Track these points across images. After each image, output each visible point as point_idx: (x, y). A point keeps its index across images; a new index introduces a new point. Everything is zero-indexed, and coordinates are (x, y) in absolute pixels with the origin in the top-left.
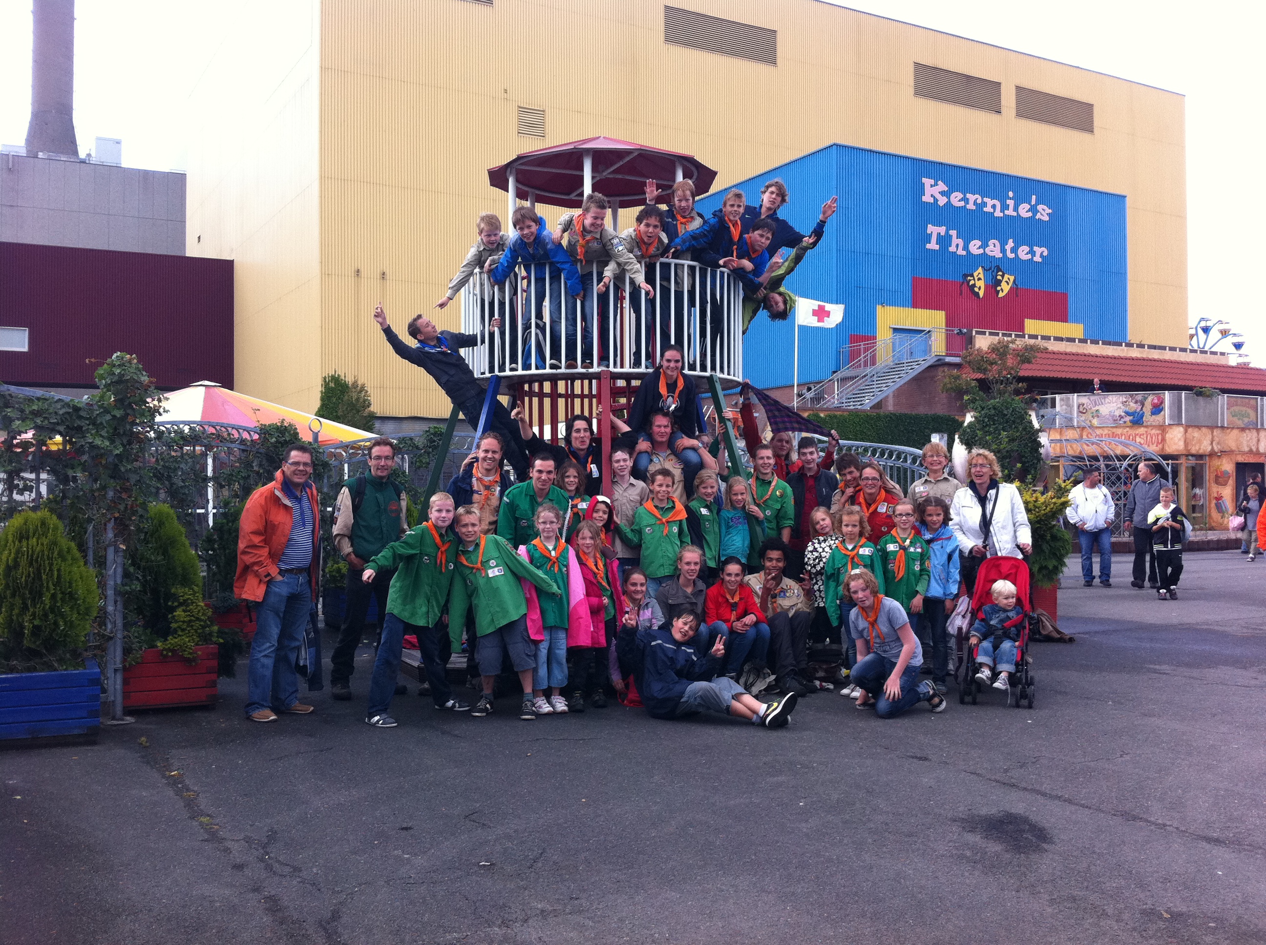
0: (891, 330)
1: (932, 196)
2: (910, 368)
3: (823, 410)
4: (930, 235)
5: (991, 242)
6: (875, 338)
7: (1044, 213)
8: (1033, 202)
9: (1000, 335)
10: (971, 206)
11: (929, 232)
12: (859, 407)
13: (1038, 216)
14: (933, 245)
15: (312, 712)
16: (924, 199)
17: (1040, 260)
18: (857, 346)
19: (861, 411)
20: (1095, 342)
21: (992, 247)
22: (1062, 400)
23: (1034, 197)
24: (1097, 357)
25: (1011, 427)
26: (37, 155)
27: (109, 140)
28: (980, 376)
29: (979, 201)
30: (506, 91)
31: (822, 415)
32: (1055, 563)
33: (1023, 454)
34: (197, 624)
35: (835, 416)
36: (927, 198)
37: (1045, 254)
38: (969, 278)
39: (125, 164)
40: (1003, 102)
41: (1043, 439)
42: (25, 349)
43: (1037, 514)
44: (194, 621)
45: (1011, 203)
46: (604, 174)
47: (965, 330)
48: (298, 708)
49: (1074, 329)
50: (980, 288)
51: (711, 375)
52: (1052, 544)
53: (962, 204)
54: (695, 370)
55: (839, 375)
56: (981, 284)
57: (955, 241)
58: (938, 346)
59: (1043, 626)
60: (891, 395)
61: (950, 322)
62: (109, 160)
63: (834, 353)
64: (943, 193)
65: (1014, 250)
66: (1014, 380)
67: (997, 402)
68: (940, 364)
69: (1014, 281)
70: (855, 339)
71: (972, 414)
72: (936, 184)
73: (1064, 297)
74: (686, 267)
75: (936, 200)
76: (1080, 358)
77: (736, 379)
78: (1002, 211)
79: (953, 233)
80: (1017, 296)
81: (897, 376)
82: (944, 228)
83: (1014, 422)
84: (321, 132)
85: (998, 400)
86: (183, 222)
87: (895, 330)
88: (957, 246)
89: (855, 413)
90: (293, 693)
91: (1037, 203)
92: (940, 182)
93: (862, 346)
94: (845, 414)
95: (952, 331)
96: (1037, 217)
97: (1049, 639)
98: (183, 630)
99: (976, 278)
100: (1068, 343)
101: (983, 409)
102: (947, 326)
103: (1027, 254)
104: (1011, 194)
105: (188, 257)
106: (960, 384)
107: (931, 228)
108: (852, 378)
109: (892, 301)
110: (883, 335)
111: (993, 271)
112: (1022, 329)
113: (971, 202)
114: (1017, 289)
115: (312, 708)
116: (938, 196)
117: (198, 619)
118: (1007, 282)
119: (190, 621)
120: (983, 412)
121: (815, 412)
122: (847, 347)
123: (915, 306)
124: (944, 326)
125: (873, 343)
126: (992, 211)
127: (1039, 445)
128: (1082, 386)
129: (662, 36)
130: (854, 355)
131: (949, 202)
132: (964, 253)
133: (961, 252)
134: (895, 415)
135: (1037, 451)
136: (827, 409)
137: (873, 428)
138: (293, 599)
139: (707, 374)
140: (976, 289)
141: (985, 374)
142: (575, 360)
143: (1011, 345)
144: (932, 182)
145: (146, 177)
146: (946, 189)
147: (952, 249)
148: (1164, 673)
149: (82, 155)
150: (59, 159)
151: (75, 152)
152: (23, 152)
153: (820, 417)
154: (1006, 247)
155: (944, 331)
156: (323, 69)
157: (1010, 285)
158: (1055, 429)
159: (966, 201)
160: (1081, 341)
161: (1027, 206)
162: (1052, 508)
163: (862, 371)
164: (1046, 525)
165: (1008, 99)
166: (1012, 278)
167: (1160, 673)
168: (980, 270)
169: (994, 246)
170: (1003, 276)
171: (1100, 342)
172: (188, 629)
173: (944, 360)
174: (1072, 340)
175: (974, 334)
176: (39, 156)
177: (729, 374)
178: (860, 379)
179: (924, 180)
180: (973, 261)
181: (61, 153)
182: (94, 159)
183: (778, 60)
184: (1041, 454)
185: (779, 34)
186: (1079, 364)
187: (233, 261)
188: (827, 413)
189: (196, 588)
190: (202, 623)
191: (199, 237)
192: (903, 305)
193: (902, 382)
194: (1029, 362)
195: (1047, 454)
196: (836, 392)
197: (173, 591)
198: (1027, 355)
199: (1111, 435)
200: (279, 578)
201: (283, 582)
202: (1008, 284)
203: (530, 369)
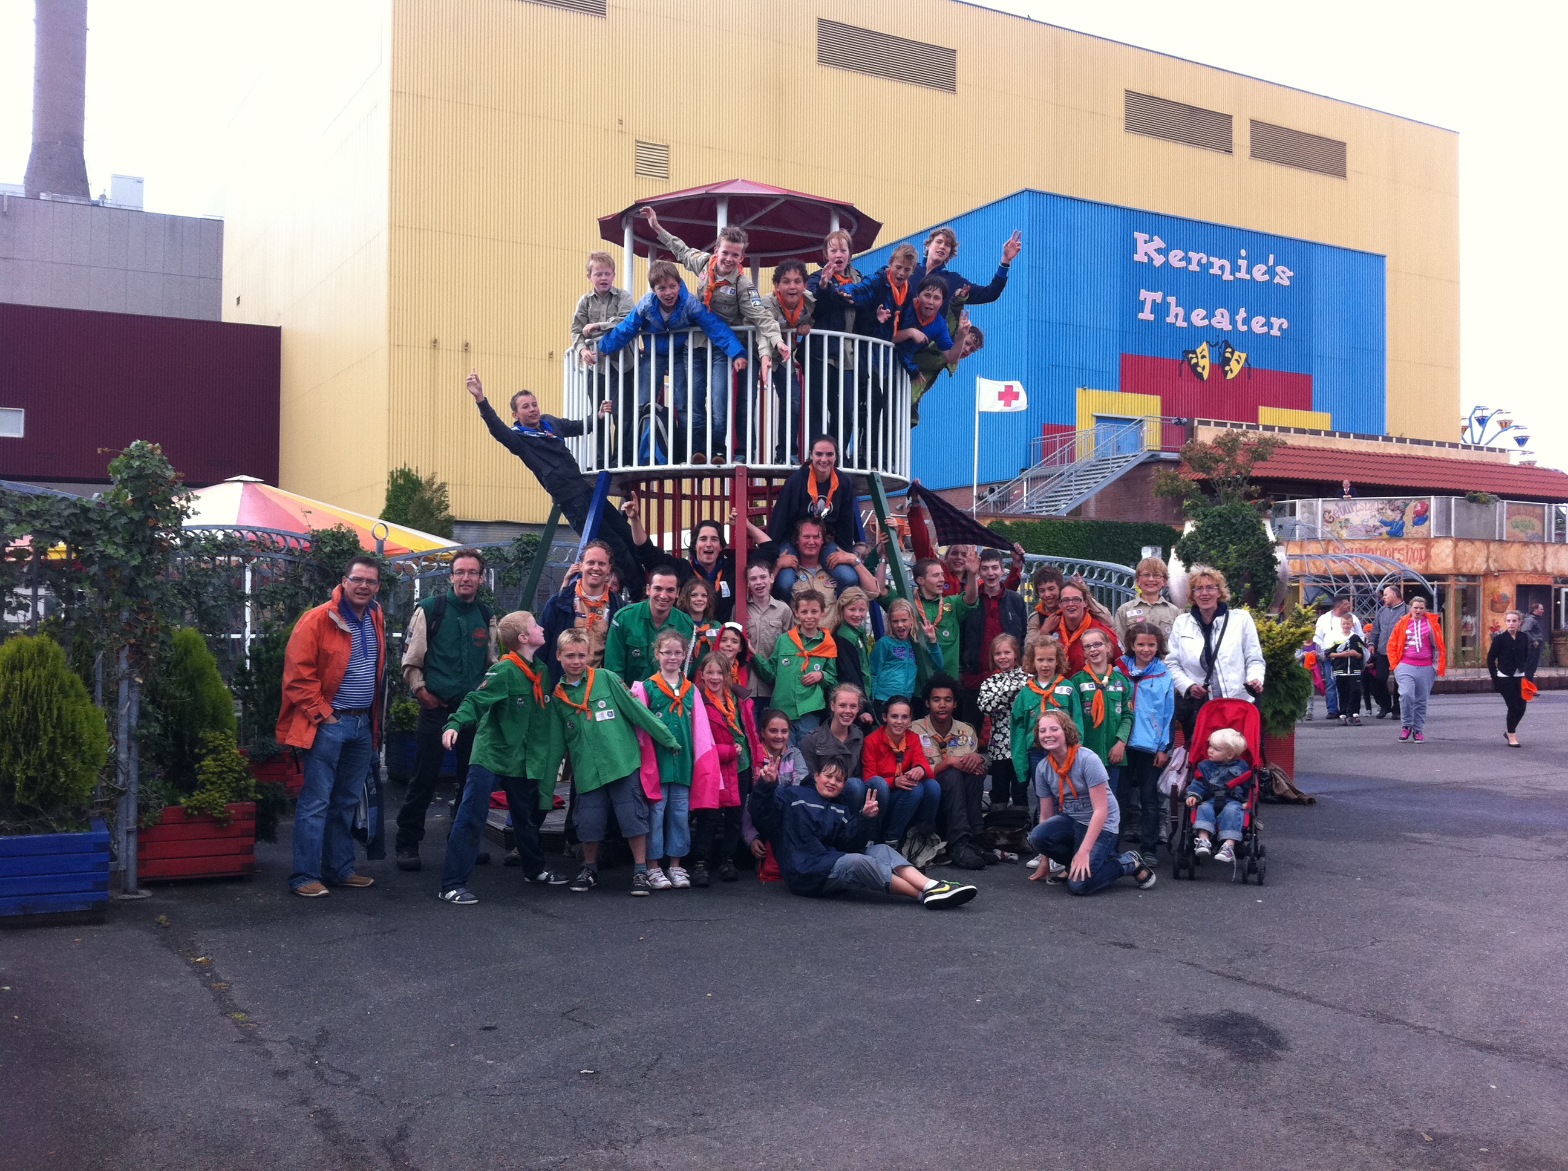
0: (1094, 419)
1: (1146, 254)
2: (1116, 465)
3: (1008, 516)
4: (1143, 303)
5: (1218, 312)
6: (1073, 428)
7: (1284, 276)
8: (1271, 263)
9: (1229, 426)
10: (1194, 267)
11: (1142, 298)
12: (1053, 513)
13: (1277, 280)
14: (1147, 315)
15: (372, 885)
16: (1137, 258)
17: (1278, 334)
18: (1051, 438)
19: (1056, 517)
20: (1345, 435)
21: (1218, 317)
22: (1303, 506)
23: (1271, 257)
24: (1347, 453)
25: (1240, 539)
26: (39, 196)
27: (128, 178)
28: (1202, 476)
29: (1204, 261)
30: (621, 122)
31: (1007, 523)
32: (1293, 707)
33: (1254, 572)
34: (230, 777)
35: (1024, 524)
36: (1140, 257)
37: (1285, 326)
39: (147, 208)
40: (1235, 140)
41: (1280, 554)
42: (20, 434)
43: (1271, 647)
44: (226, 773)
45: (1243, 263)
47: (1185, 420)
48: (354, 881)
49: (1320, 420)
50: (1204, 368)
51: (872, 473)
52: (1289, 684)
53: (1183, 264)
54: (852, 466)
55: (1029, 473)
56: (1205, 363)
57: (1174, 309)
58: (1152, 438)
59: (1277, 785)
60: (1093, 498)
61: (1166, 410)
62: (128, 203)
63: (1023, 446)
64: (1159, 251)
65: (1247, 321)
66: (1246, 481)
67: (1224, 509)
68: (1153, 461)
69: (1246, 360)
70: (1049, 429)
71: (1193, 522)
72: (1151, 240)
73: (1308, 379)
74: (842, 341)
75: (1151, 259)
76: (1326, 454)
77: (902, 478)
78: (1232, 273)
79: (1172, 300)
80: (1249, 377)
81: (1100, 476)
82: (1160, 293)
83: (1244, 533)
84: (392, 170)
85: (1223, 506)
86: (218, 280)
87: (1099, 419)
88: (1177, 315)
89: (1048, 521)
90: (348, 861)
91: (1275, 263)
92: (1156, 238)
93: (1058, 439)
94: (1036, 521)
95: (1169, 420)
96: (1275, 281)
97: (1284, 800)
98: (213, 783)
99: (1199, 356)
100: (1312, 436)
101: (1206, 516)
102: (1163, 414)
103: (1263, 326)
104: (1243, 253)
105: (224, 323)
106: (1178, 486)
107: (1144, 294)
108: (1045, 477)
109: (1096, 382)
110: (1084, 425)
111: (1221, 347)
112: (1255, 417)
113: (1194, 262)
114: (1249, 368)
115: (372, 881)
116: (1154, 255)
117: (231, 770)
118: (1237, 360)
119: (221, 772)
120: (1205, 520)
121: (999, 519)
122: (1039, 439)
123: (1123, 389)
124: (1159, 415)
125: (1072, 435)
126: (1220, 273)
127: (1275, 561)
128: (1328, 489)
129: (814, 56)
130: (1047, 449)
131: (1167, 262)
132: (1185, 325)
133: (1181, 323)
134: (1097, 523)
135: (1272, 569)
136: (1014, 516)
137: (1070, 540)
138: (349, 746)
139: (867, 471)
140: (1199, 370)
141: (1208, 474)
142: (704, 451)
143: (1241, 438)
144: (1147, 237)
145: (174, 224)
146: (1163, 245)
147: (1170, 319)
148: (1426, 843)
149: (95, 196)
150: (66, 200)
151: (86, 193)
152: (21, 192)
153: (1006, 525)
154: (1237, 317)
155: (1159, 420)
156: (395, 93)
157: (1241, 364)
158: (1295, 542)
159: (1189, 261)
160: (1327, 433)
161: (1263, 268)
162: (1290, 640)
163: (1057, 469)
164: (1282, 660)
165: (1241, 136)
166: (1244, 356)
167: (1421, 843)
168: (1204, 345)
169: (1222, 317)
170: (1232, 353)
171: (1352, 435)
172: (219, 782)
173: (1159, 455)
174: (1317, 432)
175: (1196, 424)
176: (42, 198)
177: (893, 472)
178: (1055, 479)
179: (1136, 234)
180: (1196, 334)
181: (69, 194)
182: (109, 202)
183: (958, 88)
184: (1277, 572)
185: (958, 55)
186: (1326, 462)
187: (280, 328)
188: (1014, 520)
189: (229, 732)
190: (236, 775)
191: (238, 299)
192: (1108, 388)
193: (1107, 483)
194: (1264, 459)
195: (1284, 574)
196: (1025, 495)
197: (201, 734)
198: (1261, 451)
199: (1363, 550)
200: (333, 720)
201: (337, 725)
202: (1239, 363)
203: (648, 464)
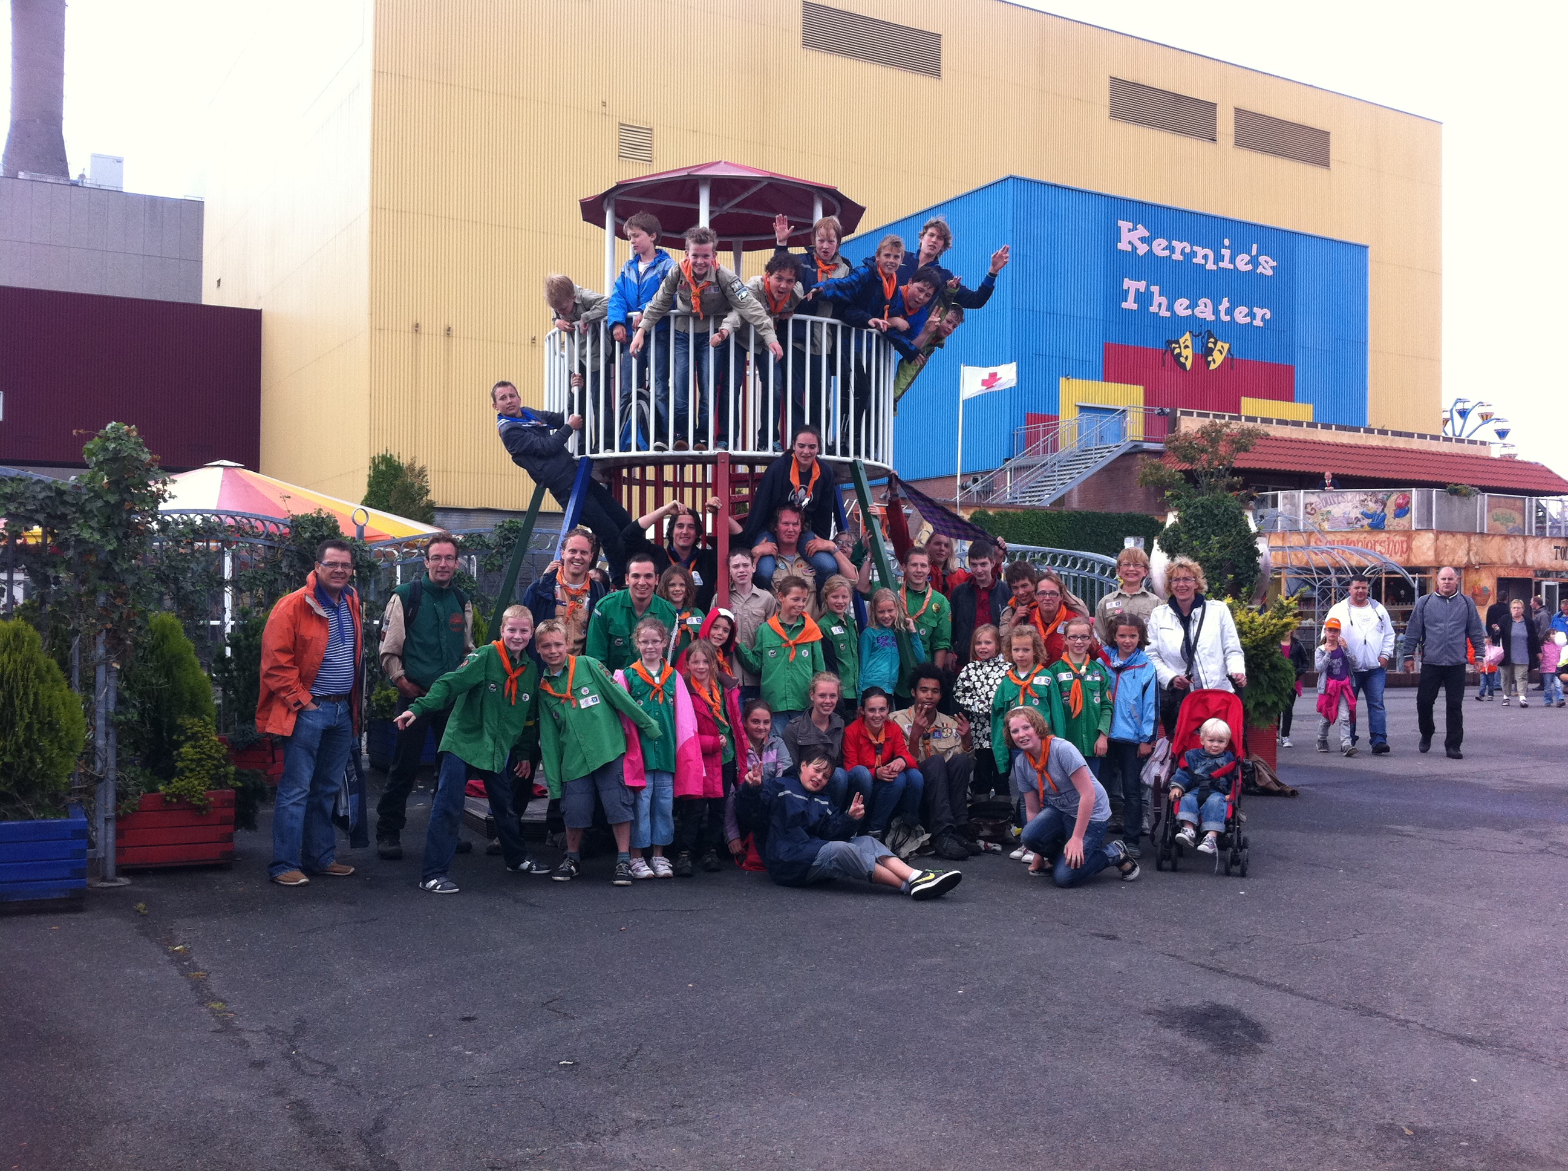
0: (1077, 408)
1: (1130, 242)
2: (1099, 455)
3: (991, 506)
4: (1127, 291)
5: (1201, 302)
6: (1057, 418)
7: (1267, 266)
8: (1254, 252)
9: (1211, 416)
10: (1177, 256)
11: (1125, 287)
12: (1037, 503)
13: (1260, 270)
14: (1130, 304)
15: (353, 873)
16: (1120, 246)
17: (1261, 324)
18: (1035, 428)
19: (1039, 508)
20: (1327, 427)
21: (1202, 307)
22: (1285, 497)
23: (1255, 246)
24: (1329, 445)
25: (1222, 530)
26: (17, 175)
27: (107, 157)
28: (1186, 466)
29: (1188, 250)
30: (604, 104)
31: (991, 513)
32: (1274, 698)
33: (1236, 563)
34: (209, 764)
35: (1007, 514)
36: (1123, 246)
37: (1268, 316)
38: (1173, 345)
39: (127, 189)
40: (1219, 128)
41: (1262, 545)
42: (1, 418)
43: (1253, 639)
44: (205, 760)
45: (1226, 253)
46: (726, 207)
47: (1168, 410)
48: (335, 869)
49: (1302, 411)
50: (1186, 358)
51: (855, 461)
52: (1271, 675)
53: (1167, 253)
54: (835, 454)
55: (1012, 463)
56: (1188, 353)
57: (1157, 299)
58: (1135, 428)
59: (1259, 776)
60: (1076, 491)
61: (1149, 400)
62: (108, 183)
63: (1006, 435)
64: (1143, 240)
65: (1230, 311)
66: (1228, 472)
67: (1206, 500)
68: (1135, 452)
69: (1229, 350)
70: (1033, 419)
71: (1176, 513)
72: (1135, 228)
73: (1290, 370)
74: (825, 325)
75: (1134, 248)
76: (1308, 446)
77: (885, 465)
78: (1216, 262)
79: (1155, 289)
80: (1232, 368)
81: (1084, 466)
82: (1144, 283)
83: (1226, 524)
85: (1207, 497)
86: (198, 262)
87: (1083, 409)
88: (1160, 305)
89: (1032, 511)
90: (328, 850)
91: (1259, 254)
92: (1139, 226)
93: (1041, 429)
94: (1019, 511)
95: (1152, 410)
96: (1258, 271)
97: (1267, 792)
98: (191, 771)
99: (1182, 346)
100: (1294, 428)
101: (1188, 507)
102: (1146, 404)
103: (1245, 316)
104: (1227, 242)
105: (205, 306)
106: (1162, 476)
107: (1127, 283)
108: (1030, 467)
109: (1080, 372)
110: (1068, 415)
111: (1204, 337)
112: (1237, 408)
113: (1178, 251)
114: (1232, 359)
115: (352, 870)
116: (1138, 243)
117: (210, 757)
118: (1220, 351)
119: (200, 759)
120: (1188, 512)
121: (981, 510)
122: (1022, 428)
123: (1106, 379)
124: (1142, 405)
125: (1055, 424)
126: (1203, 262)
127: (1257, 553)
128: (1310, 481)
129: (799, 39)
130: (1031, 439)
131: (1150, 251)
132: (1168, 314)
133: (1164, 313)
134: (1080, 514)
135: (1254, 560)
136: (997, 506)
137: (1053, 530)
138: (329, 734)
139: (850, 459)
140: (1182, 360)
141: (1192, 464)
142: (686, 439)
143: (1225, 429)
144: (1130, 225)
145: (154, 204)
146: (1147, 234)
147: (1153, 309)
148: (1408, 836)
149: (74, 176)
150: (44, 180)
151: (65, 173)
153: (989, 515)
154: (1220, 307)
155: (1142, 410)
156: (377, 73)
157: (1224, 354)
158: (1276, 533)
159: (1172, 250)
160: (1309, 425)
161: (1247, 258)
162: (1272, 631)
163: (1040, 459)
164: (1264, 651)
165: (1226, 124)
166: (1226, 346)
167: (1403, 835)
168: (1187, 335)
169: (1206, 307)
170: (1215, 344)
171: (1334, 427)
172: (198, 769)
173: (1141, 446)
174: (1299, 424)
175: (1178, 415)
176: (20, 177)
177: (876, 460)
178: (1038, 469)
179: (1120, 223)
180: (1179, 324)
181: (48, 173)
182: (89, 181)
183: (944, 72)
184: (1259, 564)
185: (944, 42)
186: (1307, 453)
187: (260, 311)
188: (996, 510)
189: (208, 719)
190: (215, 762)
191: (219, 281)
192: (1092, 378)
193: (1089, 473)
194: (1246, 451)
195: (1266, 565)
196: (1009, 485)
197: (179, 721)
198: (1244, 442)
199: (1345, 542)
200: (313, 707)
201: (317, 712)
202: (1221, 353)
203: (629, 450)
